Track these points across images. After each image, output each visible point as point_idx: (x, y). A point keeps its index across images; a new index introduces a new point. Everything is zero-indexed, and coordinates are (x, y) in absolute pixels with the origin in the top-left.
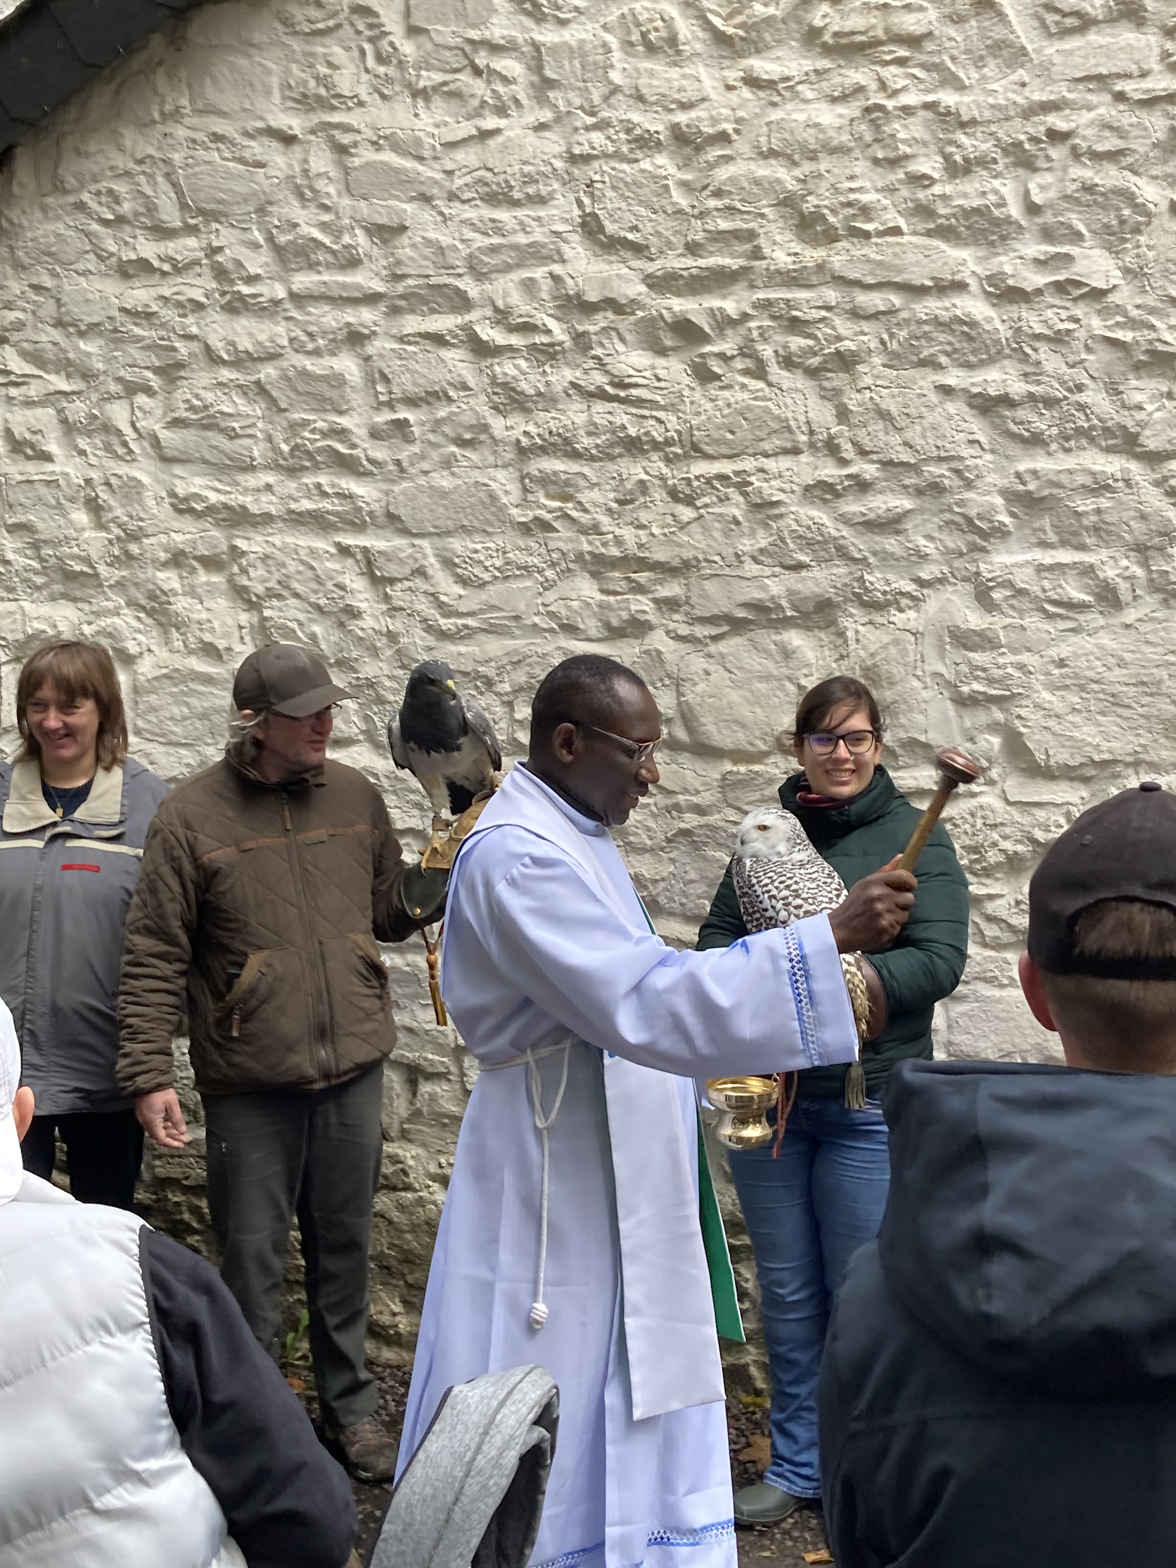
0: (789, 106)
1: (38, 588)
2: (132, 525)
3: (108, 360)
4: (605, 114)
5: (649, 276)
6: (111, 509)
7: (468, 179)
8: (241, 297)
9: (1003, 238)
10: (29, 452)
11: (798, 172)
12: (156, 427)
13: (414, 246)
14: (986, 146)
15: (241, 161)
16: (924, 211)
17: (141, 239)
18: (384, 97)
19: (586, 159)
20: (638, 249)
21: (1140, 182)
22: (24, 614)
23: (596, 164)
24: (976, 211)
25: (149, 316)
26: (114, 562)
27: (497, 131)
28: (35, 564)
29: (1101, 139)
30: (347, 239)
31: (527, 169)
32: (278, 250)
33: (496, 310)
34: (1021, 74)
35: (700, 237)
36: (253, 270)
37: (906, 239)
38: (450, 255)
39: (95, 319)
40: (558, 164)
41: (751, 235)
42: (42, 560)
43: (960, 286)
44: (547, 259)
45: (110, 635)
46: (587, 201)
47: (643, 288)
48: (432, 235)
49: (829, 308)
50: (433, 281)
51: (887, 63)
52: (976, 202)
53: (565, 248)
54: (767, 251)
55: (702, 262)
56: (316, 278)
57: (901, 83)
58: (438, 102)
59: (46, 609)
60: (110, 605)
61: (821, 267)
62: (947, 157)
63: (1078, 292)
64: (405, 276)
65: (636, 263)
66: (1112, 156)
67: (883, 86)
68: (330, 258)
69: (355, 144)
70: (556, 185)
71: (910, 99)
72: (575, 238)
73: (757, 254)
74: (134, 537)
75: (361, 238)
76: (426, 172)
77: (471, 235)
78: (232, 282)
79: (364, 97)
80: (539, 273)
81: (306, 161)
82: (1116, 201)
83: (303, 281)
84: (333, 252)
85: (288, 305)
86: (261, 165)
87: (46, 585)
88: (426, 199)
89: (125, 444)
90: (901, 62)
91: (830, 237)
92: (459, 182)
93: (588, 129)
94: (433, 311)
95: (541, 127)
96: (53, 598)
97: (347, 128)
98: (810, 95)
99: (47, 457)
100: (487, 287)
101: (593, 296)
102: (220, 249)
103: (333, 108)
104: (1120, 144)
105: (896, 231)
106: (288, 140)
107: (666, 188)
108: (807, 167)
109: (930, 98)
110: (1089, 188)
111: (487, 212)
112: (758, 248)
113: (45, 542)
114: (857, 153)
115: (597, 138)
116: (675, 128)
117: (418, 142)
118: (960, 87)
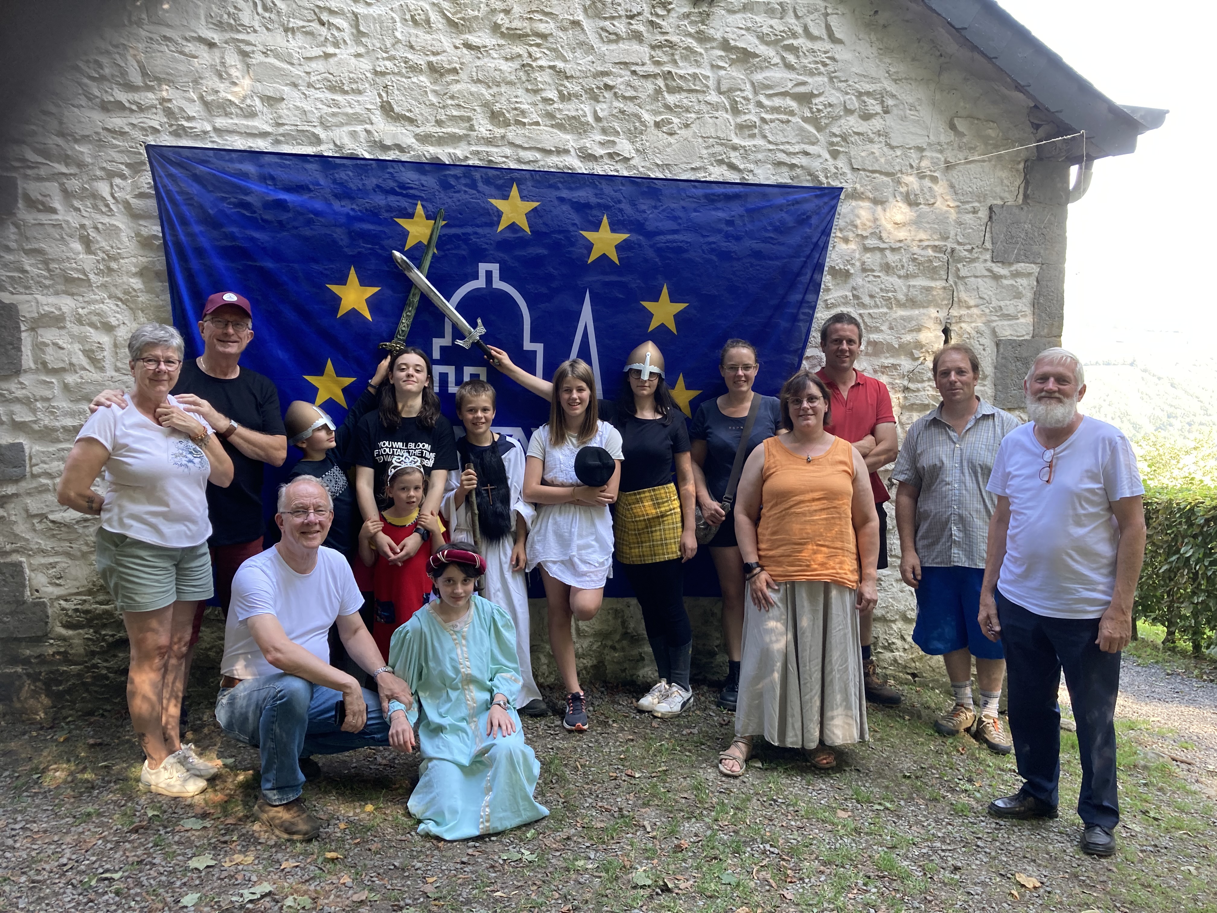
0: (486, 60)
1: (47, 287)
2: (113, 252)
3: (95, 157)
4: (393, 53)
5: (417, 135)
6: (98, 242)
7: (319, 77)
8: (184, 128)
9: (585, 131)
10: (41, 207)
11: (491, 91)
12: (128, 197)
13: (289, 109)
14: (578, 88)
15: (182, 53)
16: (550, 116)
17: (116, 90)
18: (268, 29)
19: (383, 74)
20: (411, 121)
21: (643, 112)
22: (37, 302)
23: (388, 77)
24: (574, 117)
25: (123, 134)
26: (100, 273)
27: (335, 55)
28: (45, 273)
29: (626, 91)
30: (248, 102)
31: (351, 75)
32: (206, 104)
33: (335, 145)
34: (591, 58)
35: (443, 117)
36: (191, 114)
37: (541, 128)
38: (309, 114)
39: (87, 133)
40: (368, 75)
41: (469, 119)
42: (49, 270)
43: (567, 152)
44: (362, 122)
45: (98, 314)
46: (384, 95)
47: (414, 140)
48: (299, 104)
49: (507, 157)
50: (300, 128)
51: (531, 45)
52: (574, 113)
53: (372, 117)
54: (477, 128)
55: (443, 130)
56: (231, 121)
57: (538, 55)
58: (299, 35)
59: (52, 300)
60: (97, 297)
61: (503, 137)
62: (560, 92)
63: (617, 159)
64: (283, 124)
65: (410, 128)
66: (632, 99)
67: (530, 55)
68: (239, 111)
69: (253, 52)
70: (367, 85)
71: (543, 62)
72: (378, 112)
73: (472, 128)
74: (112, 258)
75: (257, 102)
76: (295, 71)
77: (321, 106)
78: (177, 119)
79: (257, 28)
80: (359, 128)
81: (223, 58)
82: (633, 119)
83: (221, 122)
84: (241, 109)
85: (212, 134)
86: (196, 57)
87: (52, 286)
88: (295, 85)
89: (107, 206)
90: (538, 45)
91: (507, 124)
92: (313, 79)
93: (383, 59)
94: (299, 144)
95: (358, 55)
96: (57, 293)
97: (248, 43)
98: (496, 56)
99: (54, 211)
100: (330, 133)
101: (388, 142)
102: (170, 100)
103: (239, 32)
104: (634, 94)
105: (537, 124)
106: (211, 45)
107: (426, 92)
108: (495, 90)
109: (552, 64)
110: (622, 112)
111: (329, 95)
112: (472, 125)
113: (53, 260)
114: (518, 85)
115: (389, 64)
116: (430, 64)
117: (290, 55)
118: (565, 60)
